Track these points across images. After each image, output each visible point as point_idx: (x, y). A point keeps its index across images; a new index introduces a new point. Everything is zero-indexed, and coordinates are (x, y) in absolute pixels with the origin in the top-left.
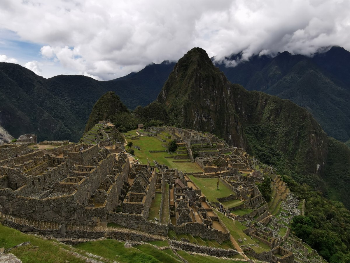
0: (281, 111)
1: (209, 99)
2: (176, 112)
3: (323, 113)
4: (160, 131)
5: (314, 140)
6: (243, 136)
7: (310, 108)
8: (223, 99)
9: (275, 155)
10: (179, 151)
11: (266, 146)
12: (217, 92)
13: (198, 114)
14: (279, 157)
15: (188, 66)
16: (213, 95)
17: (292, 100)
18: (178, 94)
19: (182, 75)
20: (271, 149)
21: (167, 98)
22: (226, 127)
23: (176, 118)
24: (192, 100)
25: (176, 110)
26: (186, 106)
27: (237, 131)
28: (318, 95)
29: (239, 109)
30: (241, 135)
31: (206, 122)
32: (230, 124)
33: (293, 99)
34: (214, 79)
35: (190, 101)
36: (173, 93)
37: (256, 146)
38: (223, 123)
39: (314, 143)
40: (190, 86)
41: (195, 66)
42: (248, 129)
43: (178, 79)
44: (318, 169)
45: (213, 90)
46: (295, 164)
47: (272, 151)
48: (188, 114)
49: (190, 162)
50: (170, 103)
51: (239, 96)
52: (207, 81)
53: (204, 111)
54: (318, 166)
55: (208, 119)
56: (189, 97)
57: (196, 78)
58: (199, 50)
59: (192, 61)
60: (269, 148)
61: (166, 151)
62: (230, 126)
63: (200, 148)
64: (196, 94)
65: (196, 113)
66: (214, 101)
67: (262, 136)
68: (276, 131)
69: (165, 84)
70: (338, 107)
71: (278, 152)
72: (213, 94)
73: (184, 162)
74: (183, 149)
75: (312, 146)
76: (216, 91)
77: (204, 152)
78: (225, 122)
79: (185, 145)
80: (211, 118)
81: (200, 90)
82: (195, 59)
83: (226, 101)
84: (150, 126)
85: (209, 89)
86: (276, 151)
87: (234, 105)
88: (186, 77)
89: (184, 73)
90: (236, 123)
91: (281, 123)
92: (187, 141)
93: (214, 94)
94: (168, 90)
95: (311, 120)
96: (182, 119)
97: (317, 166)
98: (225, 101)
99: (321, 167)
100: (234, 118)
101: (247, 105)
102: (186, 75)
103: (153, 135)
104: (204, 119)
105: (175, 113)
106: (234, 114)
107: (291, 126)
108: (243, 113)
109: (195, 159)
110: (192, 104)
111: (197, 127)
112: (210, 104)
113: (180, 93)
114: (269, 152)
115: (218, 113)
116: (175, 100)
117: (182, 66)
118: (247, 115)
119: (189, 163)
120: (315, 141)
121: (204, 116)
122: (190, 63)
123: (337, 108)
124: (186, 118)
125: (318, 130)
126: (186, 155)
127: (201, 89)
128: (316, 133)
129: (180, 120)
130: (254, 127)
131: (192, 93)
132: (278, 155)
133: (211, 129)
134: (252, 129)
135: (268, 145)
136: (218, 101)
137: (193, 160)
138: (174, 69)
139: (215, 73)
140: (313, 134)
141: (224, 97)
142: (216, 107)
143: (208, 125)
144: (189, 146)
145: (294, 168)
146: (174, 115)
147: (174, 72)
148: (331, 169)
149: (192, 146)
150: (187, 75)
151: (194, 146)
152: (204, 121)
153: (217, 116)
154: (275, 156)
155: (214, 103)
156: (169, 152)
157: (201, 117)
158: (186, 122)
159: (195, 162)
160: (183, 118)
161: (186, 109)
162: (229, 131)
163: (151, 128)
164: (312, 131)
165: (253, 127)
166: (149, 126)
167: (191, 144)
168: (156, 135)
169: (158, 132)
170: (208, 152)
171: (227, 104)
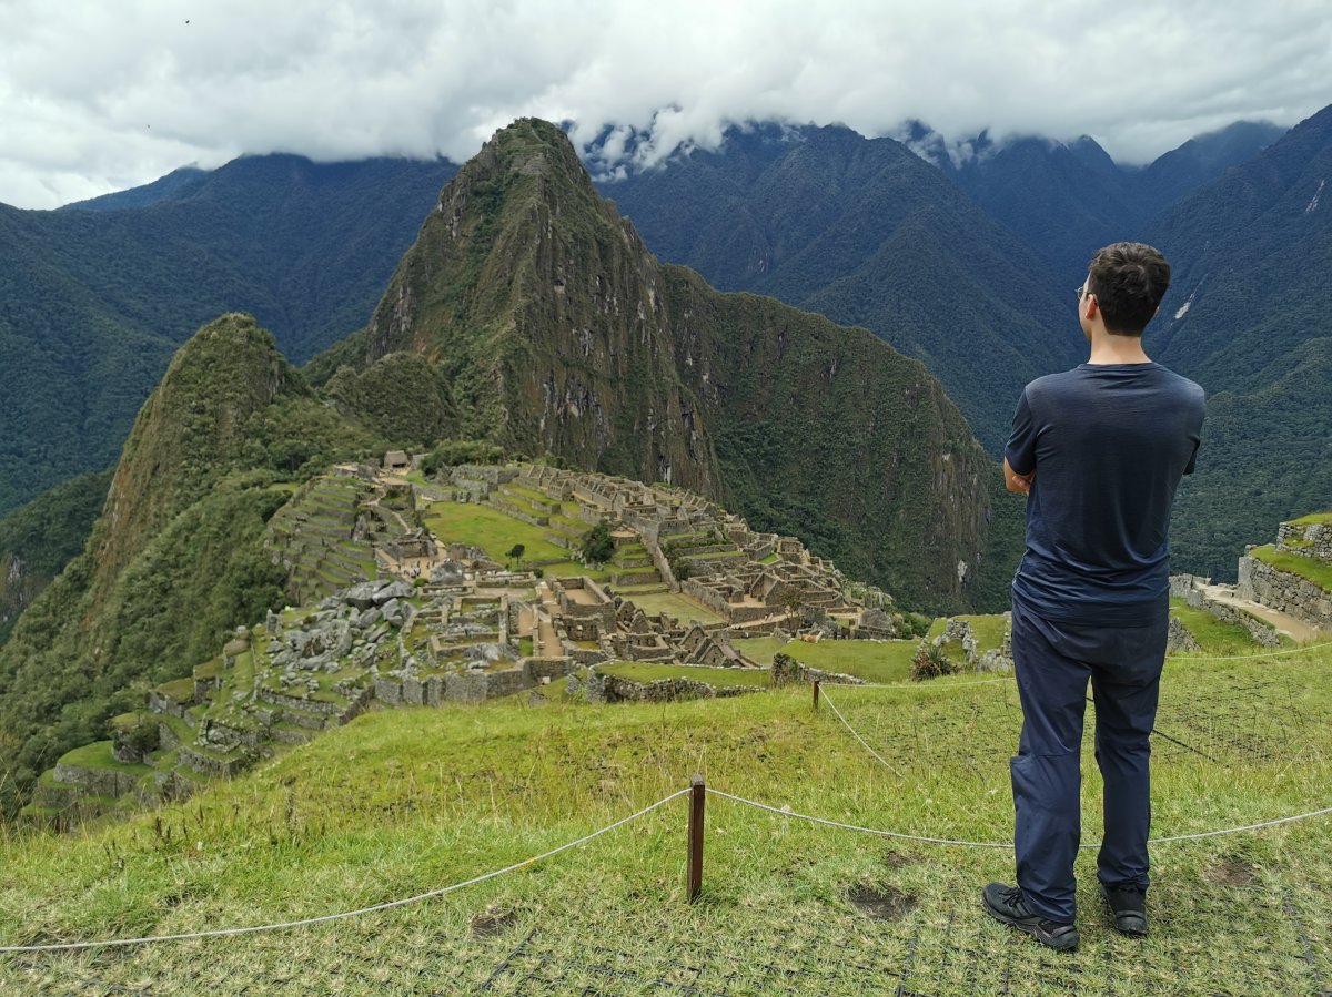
0: (837, 369)
1: (591, 332)
2: (469, 384)
3: (970, 368)
4: (500, 482)
5: (950, 477)
6: (710, 469)
7: (927, 349)
8: (640, 328)
9: (821, 534)
10: (628, 559)
11: (789, 501)
12: (615, 299)
13: (553, 391)
14: (834, 542)
15: (500, 193)
16: (603, 312)
17: (862, 316)
18: (468, 308)
19: (478, 228)
20: (807, 513)
21: (414, 319)
22: (651, 438)
23: (471, 407)
24: (530, 337)
25: (471, 377)
26: (511, 361)
27: (691, 453)
28: (952, 301)
29: (690, 361)
30: (706, 464)
31: (582, 419)
32: (666, 427)
33: (865, 313)
34: (604, 249)
35: (525, 342)
36: (444, 301)
37: (757, 506)
38: (643, 423)
39: (948, 486)
40: (519, 281)
41: (534, 201)
42: (725, 439)
43: (461, 245)
44: (961, 579)
45: (601, 295)
46: (889, 564)
47: (810, 520)
48: (520, 393)
49: (667, 591)
50: (431, 341)
51: (688, 312)
52: (580, 259)
53: (573, 378)
54: (962, 568)
55: (588, 407)
56: (519, 323)
57: (540, 248)
58: (542, 128)
59: (517, 175)
60: (798, 508)
61: (572, 558)
62: (668, 433)
63: (690, 547)
64: (542, 310)
65: (545, 385)
66: (605, 335)
67: (772, 464)
68: (823, 447)
69: (405, 262)
70: (1017, 348)
71: (830, 524)
72: (603, 308)
73: (649, 593)
74: (638, 552)
75: (943, 498)
76: (612, 296)
77: (707, 560)
78: (650, 418)
79: (638, 539)
80: (597, 405)
81: (555, 293)
82: (533, 165)
83: (649, 336)
84: (451, 461)
85: (587, 292)
86: (824, 521)
87: (671, 349)
88: (499, 243)
89: (487, 222)
90: (686, 421)
91: (838, 414)
92: (642, 523)
93: (606, 311)
94: (418, 289)
95: (939, 403)
96: (498, 412)
97: (959, 567)
98: (646, 335)
99: (971, 569)
100: (681, 402)
101: (719, 347)
102: (498, 232)
103: (475, 497)
104: (574, 410)
105: (466, 389)
106: (680, 388)
107: (874, 427)
108: (705, 378)
109: (683, 582)
110: (531, 352)
111: (551, 440)
112: (592, 348)
113: (474, 304)
114: (802, 525)
115: (621, 385)
116: (457, 334)
117: (477, 194)
118: (719, 386)
119: (666, 597)
120: (953, 480)
121: (574, 398)
122: (510, 183)
123: (1013, 350)
124: (513, 407)
125: (961, 440)
126: (651, 570)
127: (560, 290)
128: (954, 451)
129: (493, 419)
130: (744, 433)
131: (529, 307)
132: (832, 534)
133: (600, 447)
134: (737, 440)
135: (794, 498)
136: (621, 337)
137: (677, 585)
138: (443, 202)
139: (606, 226)
140: (945, 453)
141: (641, 320)
142: (615, 361)
143: (588, 432)
144: (654, 543)
145: (884, 579)
146: (464, 397)
147: (442, 214)
148: (1000, 577)
149: (666, 541)
150: (504, 233)
151: (674, 540)
152: (572, 415)
153: (620, 397)
154: (820, 537)
155: (607, 345)
156: (589, 562)
157: (564, 401)
158: (514, 423)
159: (681, 591)
160: (503, 408)
161: (511, 371)
162: (663, 453)
163: (456, 471)
164: (942, 442)
165: (739, 433)
166: (446, 462)
167: (660, 534)
168: (487, 498)
169: (493, 488)
170: (716, 559)
171: (653, 349)
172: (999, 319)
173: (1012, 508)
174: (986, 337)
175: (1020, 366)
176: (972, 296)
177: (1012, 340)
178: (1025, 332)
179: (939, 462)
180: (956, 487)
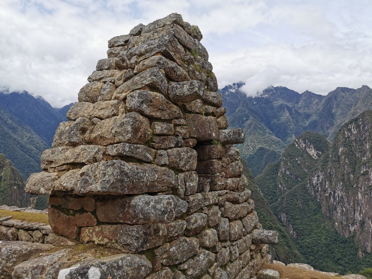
172: (22, 147)
173: (39, 203)
174: (19, 152)
175: (31, 161)
176: (13, 140)
177: (27, 154)
178: (31, 151)
179: (12, 189)
180: (19, 198)
